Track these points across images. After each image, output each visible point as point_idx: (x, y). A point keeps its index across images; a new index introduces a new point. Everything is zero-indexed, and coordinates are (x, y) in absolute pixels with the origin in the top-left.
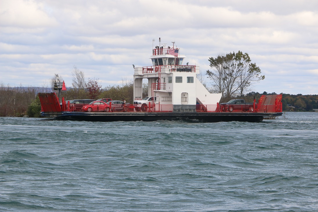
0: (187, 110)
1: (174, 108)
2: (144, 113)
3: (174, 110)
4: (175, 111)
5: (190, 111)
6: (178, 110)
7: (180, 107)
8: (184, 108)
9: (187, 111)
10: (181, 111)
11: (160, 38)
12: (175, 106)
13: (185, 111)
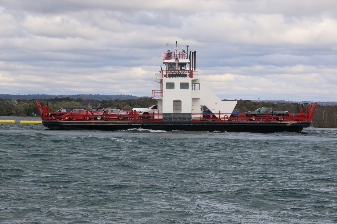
0: (180, 118)
1: (164, 117)
2: (127, 122)
3: (164, 118)
4: (166, 120)
5: (185, 120)
6: (169, 118)
7: (172, 116)
8: (176, 116)
9: (180, 120)
10: (173, 120)
11: (176, 42)
12: (165, 114)
13: (177, 120)
